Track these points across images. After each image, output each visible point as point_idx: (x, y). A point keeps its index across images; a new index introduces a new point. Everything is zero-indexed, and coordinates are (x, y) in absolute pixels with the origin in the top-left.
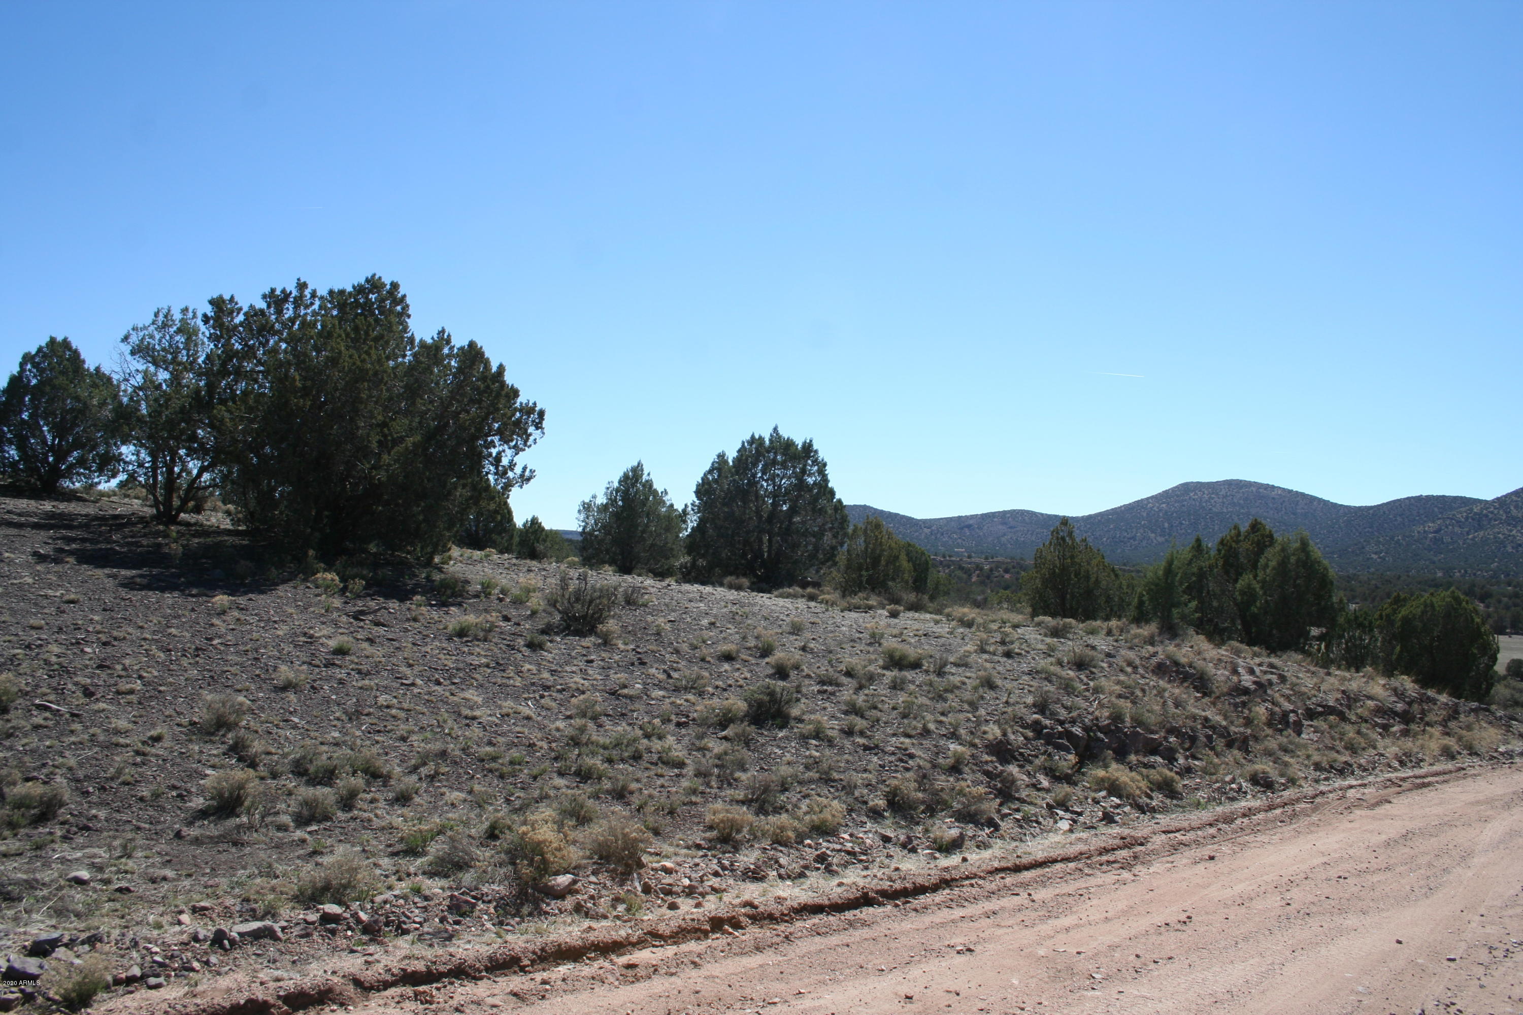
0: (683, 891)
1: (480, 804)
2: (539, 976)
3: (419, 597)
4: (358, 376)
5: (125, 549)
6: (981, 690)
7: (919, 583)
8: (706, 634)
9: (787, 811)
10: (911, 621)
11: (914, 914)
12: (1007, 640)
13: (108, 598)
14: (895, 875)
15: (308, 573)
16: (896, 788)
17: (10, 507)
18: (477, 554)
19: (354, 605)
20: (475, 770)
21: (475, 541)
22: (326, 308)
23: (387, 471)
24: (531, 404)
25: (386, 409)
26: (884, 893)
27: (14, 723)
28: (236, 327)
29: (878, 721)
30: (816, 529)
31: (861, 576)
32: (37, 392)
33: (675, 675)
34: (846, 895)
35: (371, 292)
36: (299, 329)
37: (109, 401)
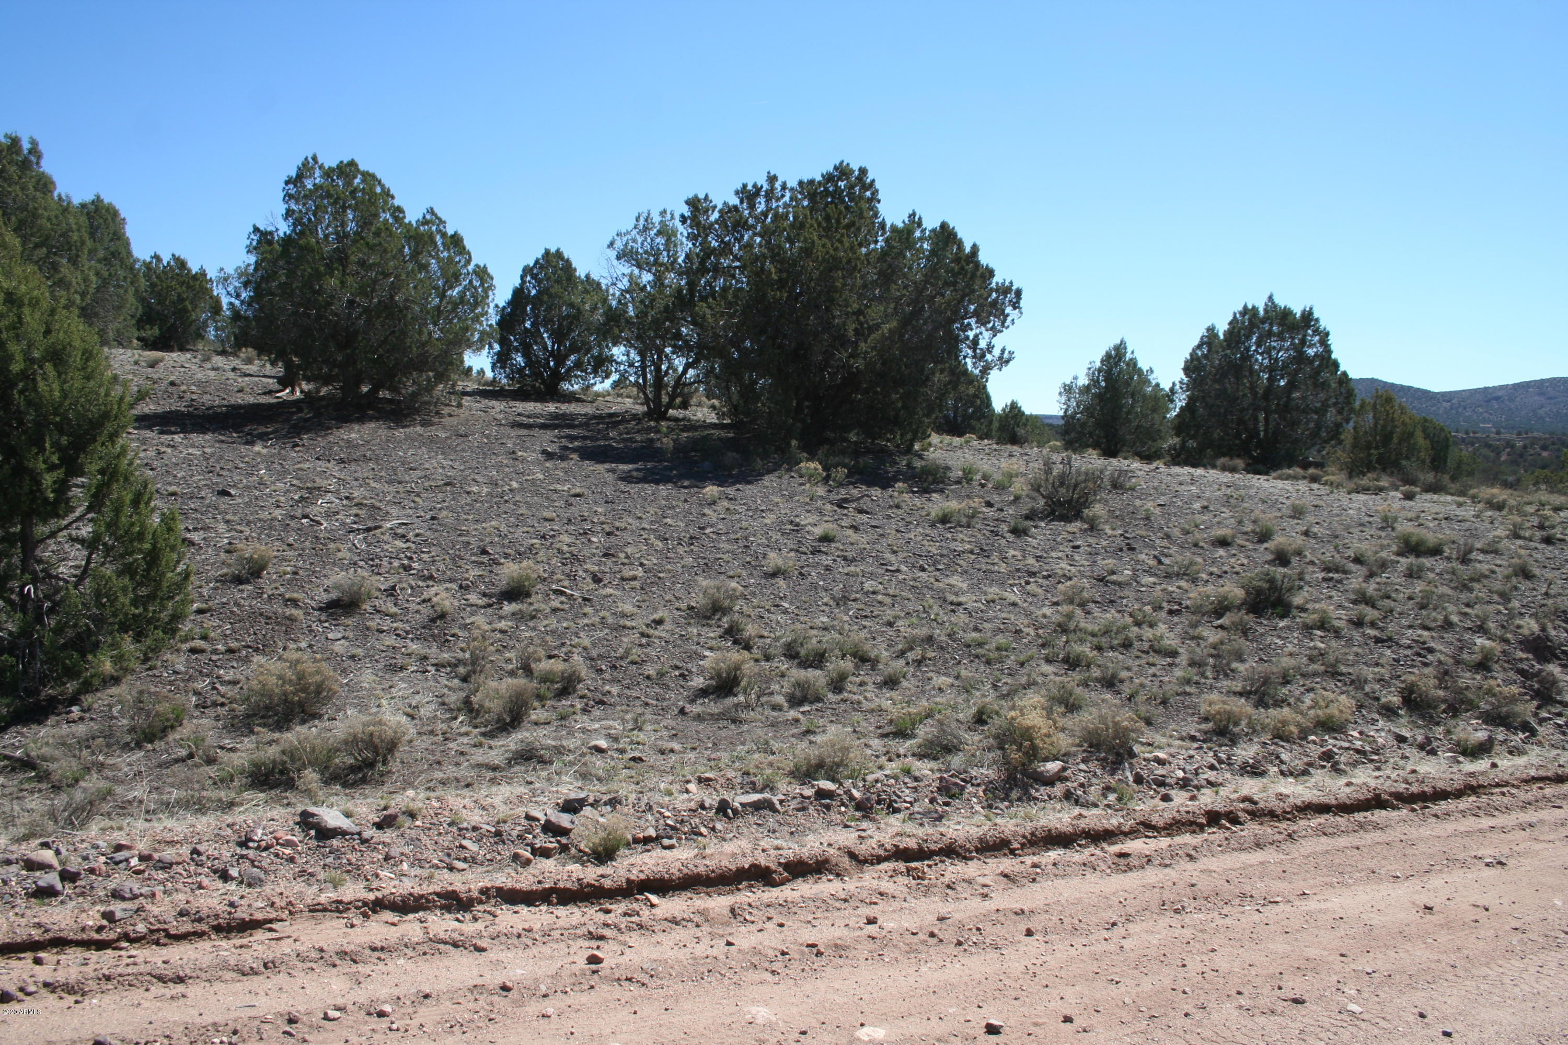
0: (1177, 783)
1: (967, 689)
2: (1029, 860)
3: (901, 484)
4: (832, 265)
5: (621, 445)
6: (1514, 580)
7: (1438, 461)
8: (1199, 518)
9: (1289, 704)
10: (1427, 503)
11: (1434, 820)
12: (1547, 524)
13: (609, 491)
14: (1411, 778)
15: (792, 463)
16: (1413, 684)
17: (520, 410)
18: (957, 441)
19: (838, 493)
20: (962, 656)
21: (954, 428)
22: (796, 200)
23: (865, 358)
24: (1007, 284)
25: (861, 297)
26: (1399, 796)
27: (536, 606)
28: (712, 225)
29: (1391, 611)
30: (1318, 405)
31: (1370, 455)
32: (537, 301)
33: (1166, 561)
34: (1355, 795)
35: (840, 179)
36: (772, 222)
37: (599, 305)
